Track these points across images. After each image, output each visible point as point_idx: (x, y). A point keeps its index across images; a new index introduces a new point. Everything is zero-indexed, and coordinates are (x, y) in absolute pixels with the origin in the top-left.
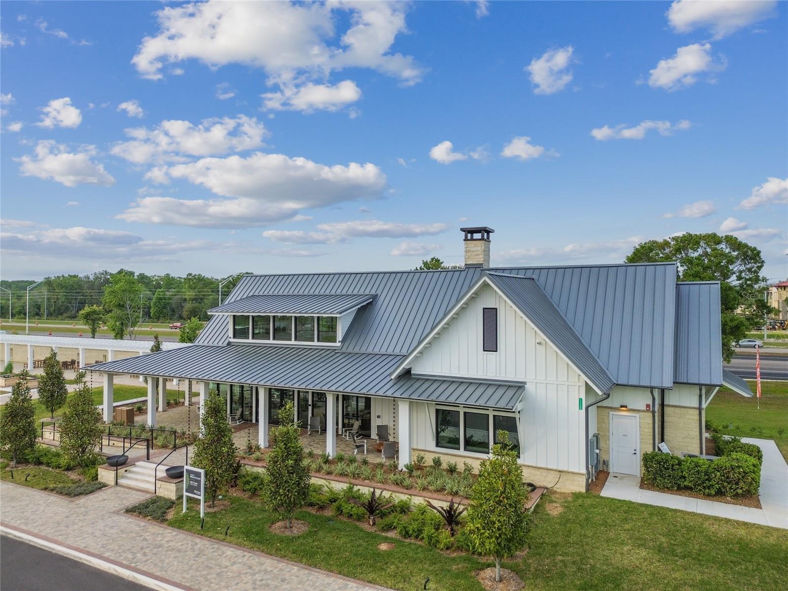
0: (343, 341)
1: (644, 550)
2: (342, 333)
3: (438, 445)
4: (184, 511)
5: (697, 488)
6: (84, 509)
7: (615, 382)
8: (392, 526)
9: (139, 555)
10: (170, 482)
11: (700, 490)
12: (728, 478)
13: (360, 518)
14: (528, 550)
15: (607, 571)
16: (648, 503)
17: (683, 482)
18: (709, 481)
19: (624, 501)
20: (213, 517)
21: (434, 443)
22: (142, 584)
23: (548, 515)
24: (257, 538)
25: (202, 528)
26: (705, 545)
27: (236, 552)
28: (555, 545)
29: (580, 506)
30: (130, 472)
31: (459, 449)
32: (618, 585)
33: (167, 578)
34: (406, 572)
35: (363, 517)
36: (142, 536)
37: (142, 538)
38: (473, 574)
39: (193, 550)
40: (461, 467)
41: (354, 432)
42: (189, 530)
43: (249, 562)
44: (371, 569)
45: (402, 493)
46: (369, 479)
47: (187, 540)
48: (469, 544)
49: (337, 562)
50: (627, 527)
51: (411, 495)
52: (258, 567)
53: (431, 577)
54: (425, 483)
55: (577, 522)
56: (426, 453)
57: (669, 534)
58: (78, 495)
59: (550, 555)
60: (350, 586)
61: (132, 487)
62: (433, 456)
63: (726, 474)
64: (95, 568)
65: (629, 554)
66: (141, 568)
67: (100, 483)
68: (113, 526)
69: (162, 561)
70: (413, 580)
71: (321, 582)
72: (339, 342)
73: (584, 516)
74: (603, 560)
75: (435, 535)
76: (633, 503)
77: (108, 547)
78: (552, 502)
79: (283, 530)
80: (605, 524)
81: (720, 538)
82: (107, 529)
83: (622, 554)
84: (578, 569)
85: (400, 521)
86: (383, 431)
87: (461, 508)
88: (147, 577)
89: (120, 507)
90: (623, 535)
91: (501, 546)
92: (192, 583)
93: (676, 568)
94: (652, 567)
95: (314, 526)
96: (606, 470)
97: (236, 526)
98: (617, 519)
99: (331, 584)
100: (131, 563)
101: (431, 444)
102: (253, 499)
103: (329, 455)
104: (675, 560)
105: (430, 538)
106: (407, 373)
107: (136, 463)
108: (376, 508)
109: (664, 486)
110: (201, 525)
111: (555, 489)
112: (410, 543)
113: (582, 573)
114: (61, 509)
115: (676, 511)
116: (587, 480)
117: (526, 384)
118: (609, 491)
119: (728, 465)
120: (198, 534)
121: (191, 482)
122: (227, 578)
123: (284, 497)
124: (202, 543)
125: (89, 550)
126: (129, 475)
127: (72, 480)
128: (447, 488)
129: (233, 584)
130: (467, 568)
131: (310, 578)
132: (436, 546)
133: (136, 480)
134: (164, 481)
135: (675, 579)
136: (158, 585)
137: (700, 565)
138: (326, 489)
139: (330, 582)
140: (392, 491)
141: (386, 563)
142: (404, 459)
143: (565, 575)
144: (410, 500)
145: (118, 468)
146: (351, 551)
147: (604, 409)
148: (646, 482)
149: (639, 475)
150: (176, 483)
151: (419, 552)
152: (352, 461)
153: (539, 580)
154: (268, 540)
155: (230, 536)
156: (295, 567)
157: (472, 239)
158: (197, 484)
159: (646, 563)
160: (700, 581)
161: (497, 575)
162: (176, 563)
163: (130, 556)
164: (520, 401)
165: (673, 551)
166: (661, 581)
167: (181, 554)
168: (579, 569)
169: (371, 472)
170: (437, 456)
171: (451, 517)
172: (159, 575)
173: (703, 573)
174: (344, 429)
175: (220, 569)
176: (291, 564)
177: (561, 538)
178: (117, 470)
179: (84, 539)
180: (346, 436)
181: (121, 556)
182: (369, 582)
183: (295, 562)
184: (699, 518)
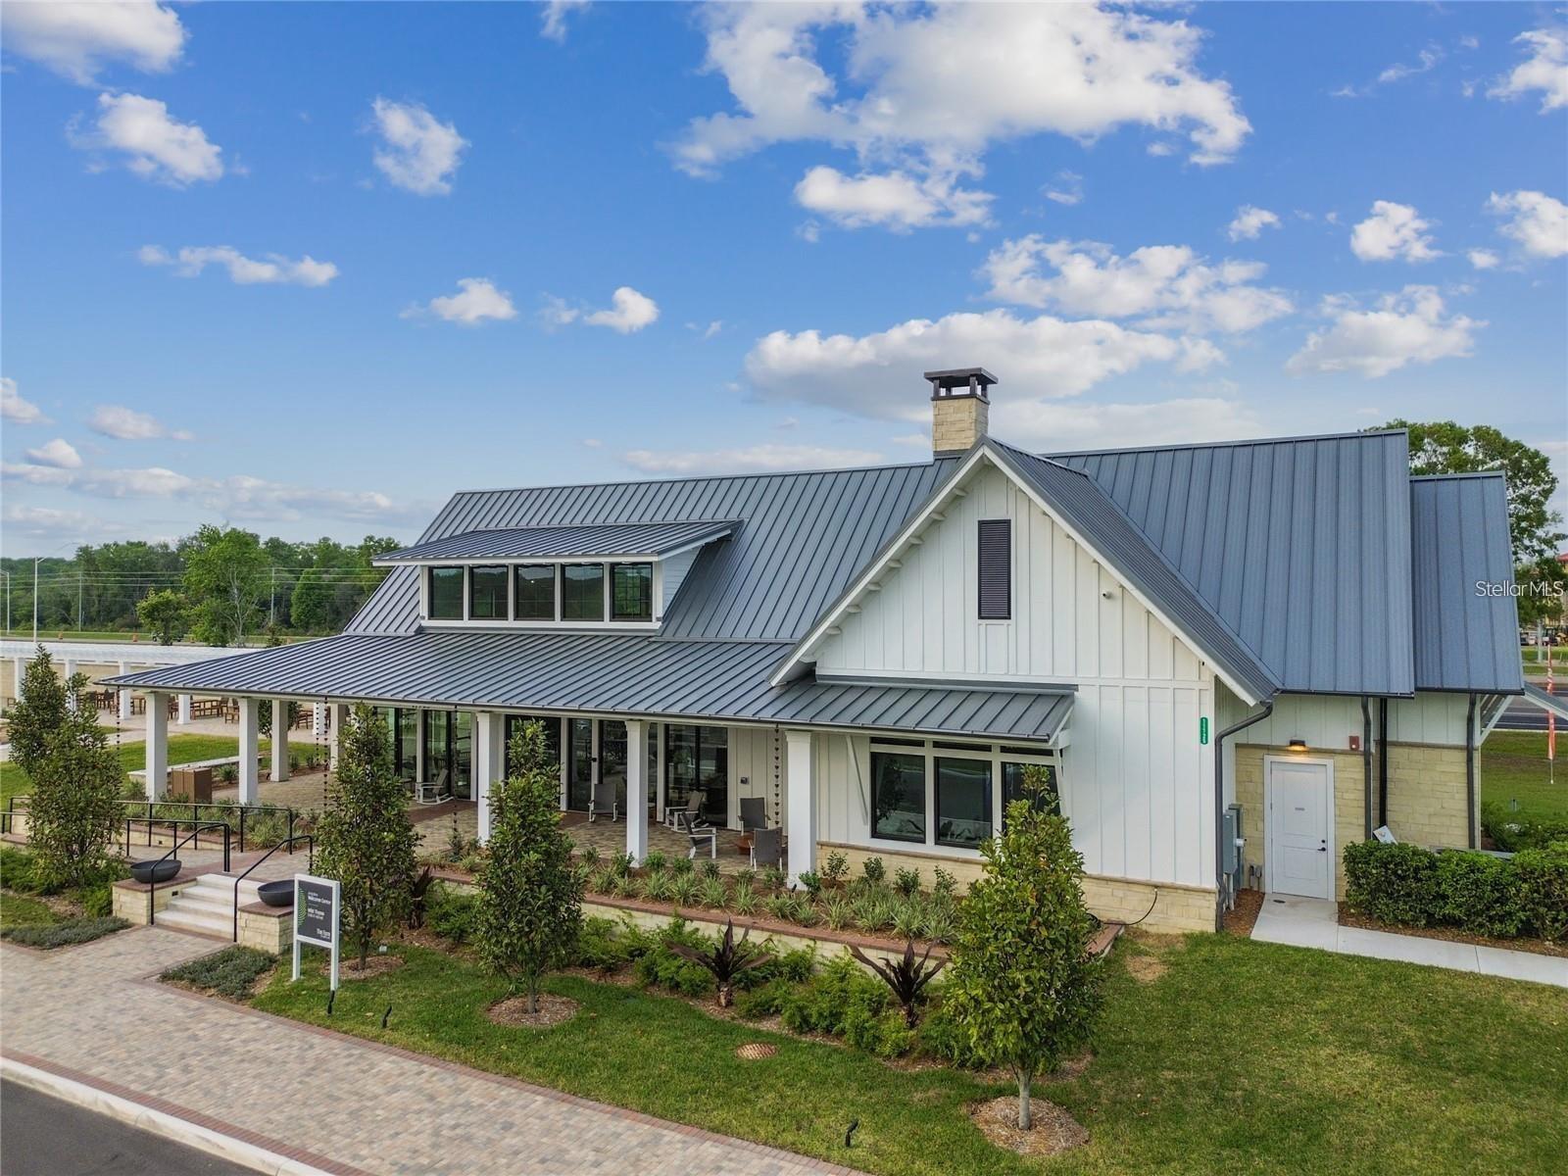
0: (667, 618)
1: (1369, 1055)
2: (664, 601)
3: (875, 834)
4: (294, 978)
5: (1474, 921)
6: (68, 973)
7: (1280, 686)
8: (771, 1007)
9: (172, 1072)
10: (266, 915)
11: (1481, 925)
12: (1547, 895)
13: (697, 991)
14: (1089, 1058)
15: (1284, 1103)
16: (1363, 955)
17: (1441, 908)
18: (1502, 904)
19: (1308, 950)
20: (359, 989)
21: (868, 828)
22: (168, 1136)
23: (1133, 981)
24: (455, 1034)
25: (330, 1011)
26: (1513, 1044)
27: (404, 1064)
28: (1154, 1047)
29: (1206, 961)
30: (184, 896)
31: (923, 841)
32: (1317, 1136)
33: (229, 1121)
34: (805, 1108)
35: (704, 988)
36: (188, 1029)
37: (186, 1034)
38: (964, 1110)
39: (302, 1060)
40: (928, 880)
41: (691, 813)
42: (301, 1018)
43: (430, 1085)
44: (719, 1102)
45: (794, 935)
46: (721, 906)
47: (292, 1039)
48: (953, 1043)
49: (640, 1085)
50: (1320, 1005)
51: (814, 939)
52: (451, 1097)
53: (863, 1119)
54: (848, 912)
55: (1203, 995)
56: (849, 851)
57: (1422, 1020)
58: (59, 945)
59: (1144, 1068)
60: (666, 1139)
61: (185, 927)
62: (864, 857)
63: (1544, 887)
64: (61, 1102)
65: (1331, 1065)
66: (171, 1100)
67: (115, 920)
68: (124, 1009)
69: (225, 1085)
70: (819, 1124)
71: (597, 1130)
72: (658, 619)
73: (1216, 983)
74: (1272, 1080)
75: (870, 1023)
76: (1330, 955)
77: (103, 1055)
78: (1139, 953)
79: (516, 1016)
80: (1269, 999)
81: (1549, 1030)
82: (109, 1015)
83: (1316, 1065)
84: (1215, 1099)
85: (789, 993)
86: (753, 810)
87: (930, 964)
88: (183, 1119)
89: (149, 969)
90: (1314, 1024)
91: (1032, 1041)
92: (286, 1134)
93: (1451, 1097)
94: (1394, 1093)
95: (592, 1007)
96: (1256, 889)
97: (409, 1008)
98: (1296, 989)
99: (620, 1134)
100: (148, 1089)
101: (861, 834)
102: (456, 952)
103: (631, 858)
104: (1446, 1078)
105: (861, 1031)
106: (807, 676)
107: (199, 878)
108: (733, 966)
109: (1396, 917)
110: (327, 1007)
111: (1144, 927)
112: (813, 1044)
113: (1225, 1107)
114: (12, 975)
115: (1430, 969)
116: (1219, 905)
117: (1077, 690)
118: (1269, 929)
119: (1548, 864)
120: (319, 1026)
121: (309, 910)
122: (373, 1122)
123: (519, 939)
124: (323, 1045)
125: (55, 1061)
126: (180, 902)
127: (54, 914)
128: (897, 921)
129: (386, 1135)
130: (949, 1097)
131: (571, 1122)
132: (873, 1050)
133: (196, 912)
134: (254, 913)
135: (1455, 1121)
136: (203, 1139)
137: (1510, 1089)
138: (622, 928)
139: (619, 1130)
140: (773, 931)
141: (756, 1088)
142: (800, 863)
143: (1186, 1114)
144: (813, 950)
145: (155, 886)
146: (673, 1062)
147: (1253, 750)
148: (1352, 911)
149: (1332, 899)
150: (279, 917)
151: (833, 1064)
152: (683, 868)
153: (1122, 1126)
154: (480, 1038)
155: (392, 1029)
156: (538, 1098)
157: (950, 397)
158: (323, 914)
159: (1376, 1085)
160: (1517, 1126)
161: (1022, 1113)
162: (255, 1089)
163: (151, 1073)
164: (1062, 729)
165: (1439, 1057)
166: (1421, 1127)
167: (272, 1069)
168: (1218, 1099)
169: (725, 892)
170: (874, 856)
171: (907, 984)
172: (211, 1115)
173: (1520, 1108)
174: (668, 809)
175: (359, 1101)
176: (528, 1091)
177: (1169, 1031)
178: (152, 891)
179: (51, 1037)
180: (672, 824)
181: (129, 1073)
182: (715, 1130)
183: (540, 1085)
184: (1488, 985)
